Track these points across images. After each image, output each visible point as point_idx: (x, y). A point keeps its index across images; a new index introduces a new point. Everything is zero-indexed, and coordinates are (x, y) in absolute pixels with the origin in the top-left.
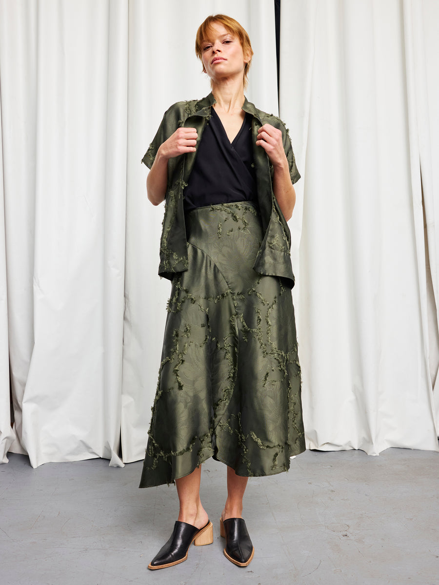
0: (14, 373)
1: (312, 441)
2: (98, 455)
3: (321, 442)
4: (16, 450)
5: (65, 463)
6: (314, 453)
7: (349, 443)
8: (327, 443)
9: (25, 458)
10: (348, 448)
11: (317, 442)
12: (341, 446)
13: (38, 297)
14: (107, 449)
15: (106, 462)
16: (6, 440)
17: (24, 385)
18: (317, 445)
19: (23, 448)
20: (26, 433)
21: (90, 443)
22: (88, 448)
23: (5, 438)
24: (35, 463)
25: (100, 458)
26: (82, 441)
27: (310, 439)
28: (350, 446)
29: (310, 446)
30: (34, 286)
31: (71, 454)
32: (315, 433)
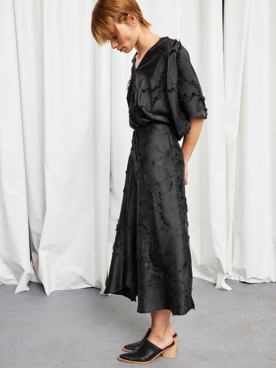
0: (31, 227)
1: (242, 275)
2: (92, 285)
3: (249, 276)
4: (34, 280)
5: (69, 291)
6: (243, 283)
7: (269, 278)
8: (253, 278)
9: (41, 286)
10: (268, 281)
11: (246, 277)
12: (263, 280)
13: (48, 176)
14: (99, 282)
15: (98, 290)
16: (28, 275)
17: (39, 235)
18: (245, 278)
19: (38, 279)
20: (41, 271)
21: (85, 277)
22: (84, 280)
23: (28, 274)
24: (48, 292)
25: (93, 287)
26: (80, 276)
27: (240, 274)
28: (269, 280)
29: (240, 279)
30: (45, 168)
31: (73, 284)
32: (244, 270)
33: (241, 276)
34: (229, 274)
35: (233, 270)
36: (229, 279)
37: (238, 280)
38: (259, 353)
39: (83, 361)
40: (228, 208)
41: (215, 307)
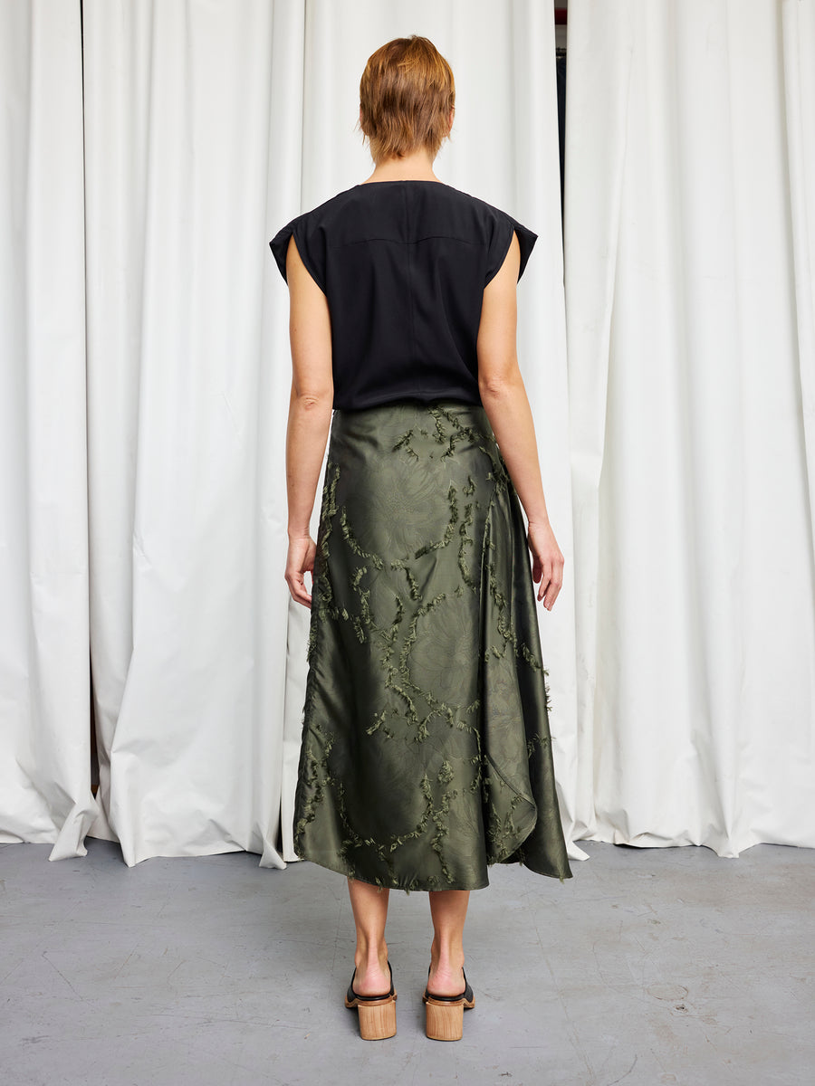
0: (100, 701)
1: (618, 829)
2: (237, 844)
3: (635, 831)
4: (102, 834)
5: (184, 858)
6: (621, 850)
7: (685, 835)
8: (645, 834)
9: (115, 847)
10: (683, 843)
11: (628, 832)
12: (670, 839)
13: (141, 569)
14: (257, 836)
15: (254, 858)
16: (82, 816)
17: (115, 720)
18: (627, 836)
19: (112, 832)
20: (116, 805)
21: (226, 824)
22: (223, 833)
23: (83, 812)
24: (131, 858)
25: (245, 851)
26: (212, 821)
27: (614, 826)
28: (687, 840)
29: (614, 839)
30: (134, 550)
31: (195, 842)
32: (624, 815)
33: (617, 831)
34: (587, 824)
35: (596, 815)
36: (588, 839)
37: (611, 842)
38: (633, 986)
39: (189, 996)
40: (579, 657)
41: (541, 895)
